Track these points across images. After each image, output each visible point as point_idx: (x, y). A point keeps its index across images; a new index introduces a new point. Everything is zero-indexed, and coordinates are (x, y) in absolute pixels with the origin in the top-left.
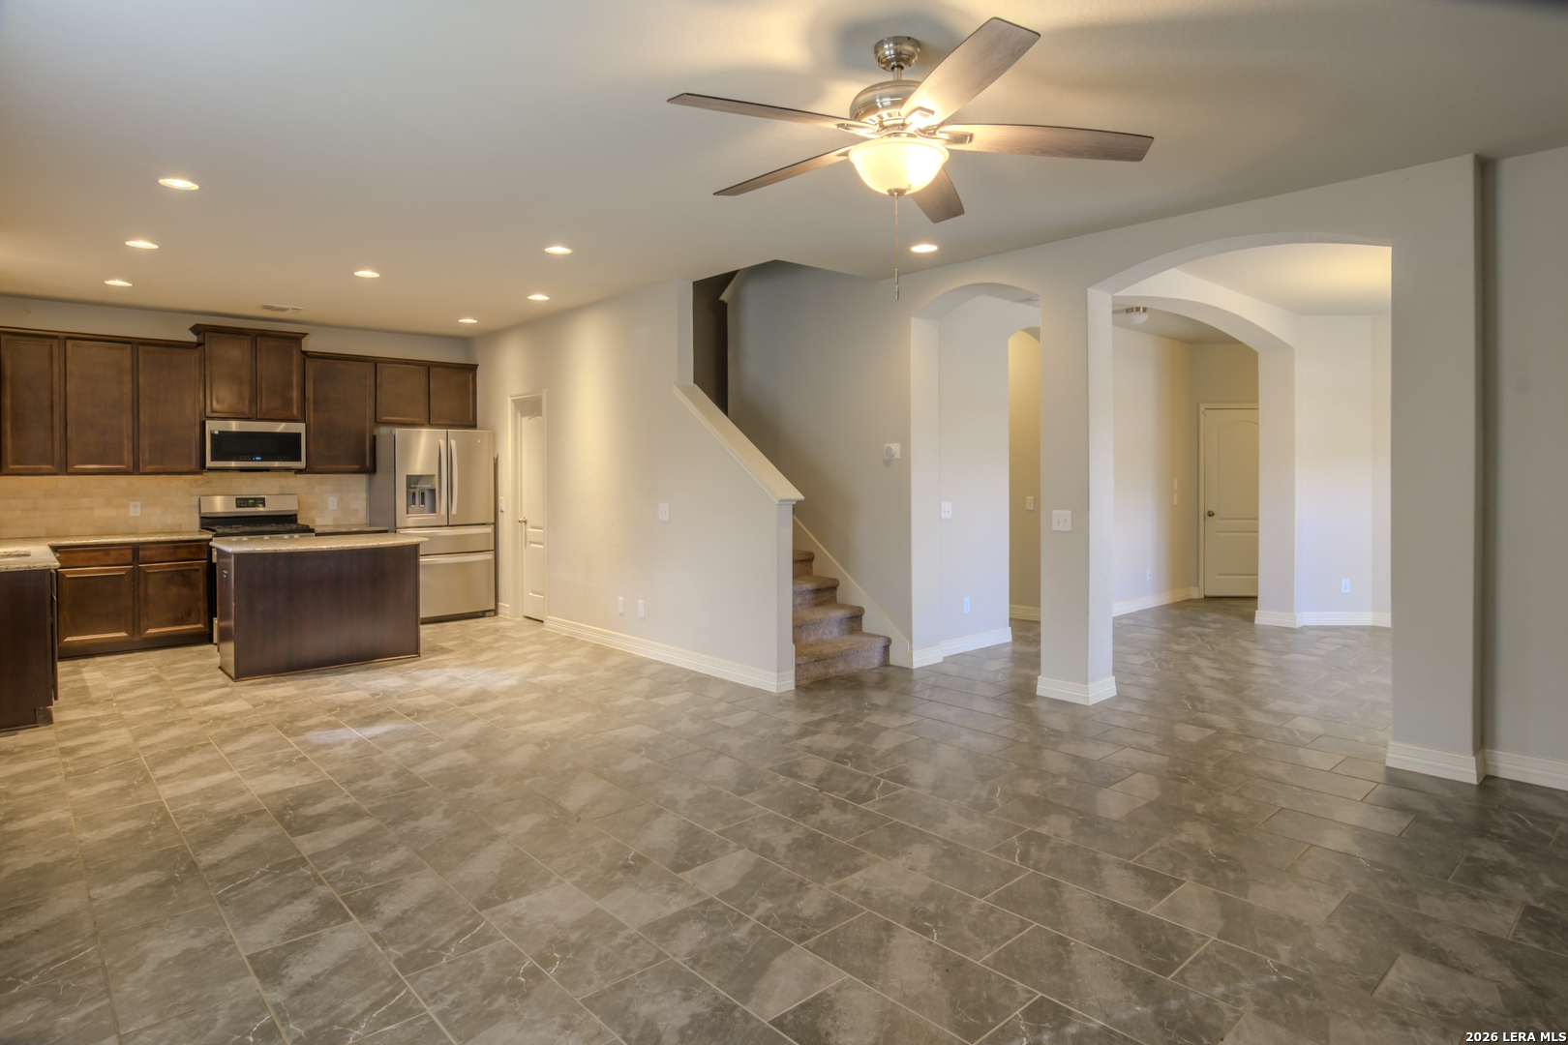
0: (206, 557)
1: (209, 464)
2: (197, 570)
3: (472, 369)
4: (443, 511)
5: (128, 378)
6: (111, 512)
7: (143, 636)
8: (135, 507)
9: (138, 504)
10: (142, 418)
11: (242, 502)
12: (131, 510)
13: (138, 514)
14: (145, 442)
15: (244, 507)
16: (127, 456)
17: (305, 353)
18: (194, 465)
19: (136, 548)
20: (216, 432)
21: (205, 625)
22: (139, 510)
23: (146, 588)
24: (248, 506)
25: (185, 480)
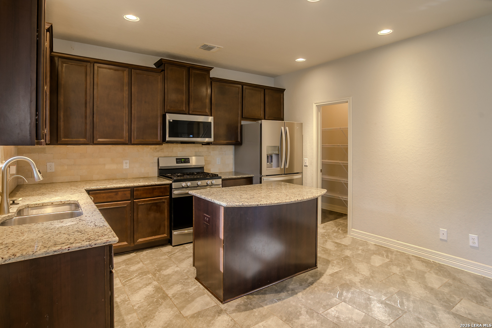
0: (168, 194)
1: (168, 139)
2: (164, 202)
3: (282, 91)
4: (283, 167)
5: (126, 88)
6: (114, 167)
7: (136, 244)
8: (126, 163)
9: (128, 161)
10: (133, 112)
11: (179, 161)
12: (124, 165)
13: (128, 167)
14: (134, 126)
15: (180, 163)
16: (125, 134)
17: (211, 78)
18: (159, 139)
19: (132, 189)
20: (171, 121)
21: (168, 235)
22: (128, 165)
23: (137, 214)
24: (182, 163)
25: (151, 148)
